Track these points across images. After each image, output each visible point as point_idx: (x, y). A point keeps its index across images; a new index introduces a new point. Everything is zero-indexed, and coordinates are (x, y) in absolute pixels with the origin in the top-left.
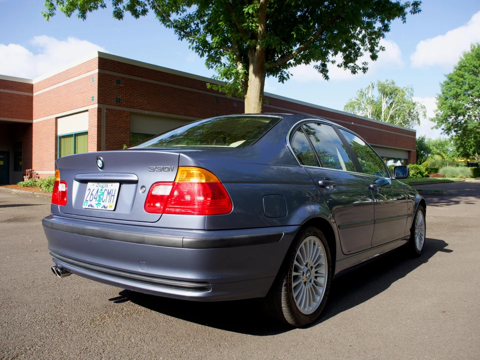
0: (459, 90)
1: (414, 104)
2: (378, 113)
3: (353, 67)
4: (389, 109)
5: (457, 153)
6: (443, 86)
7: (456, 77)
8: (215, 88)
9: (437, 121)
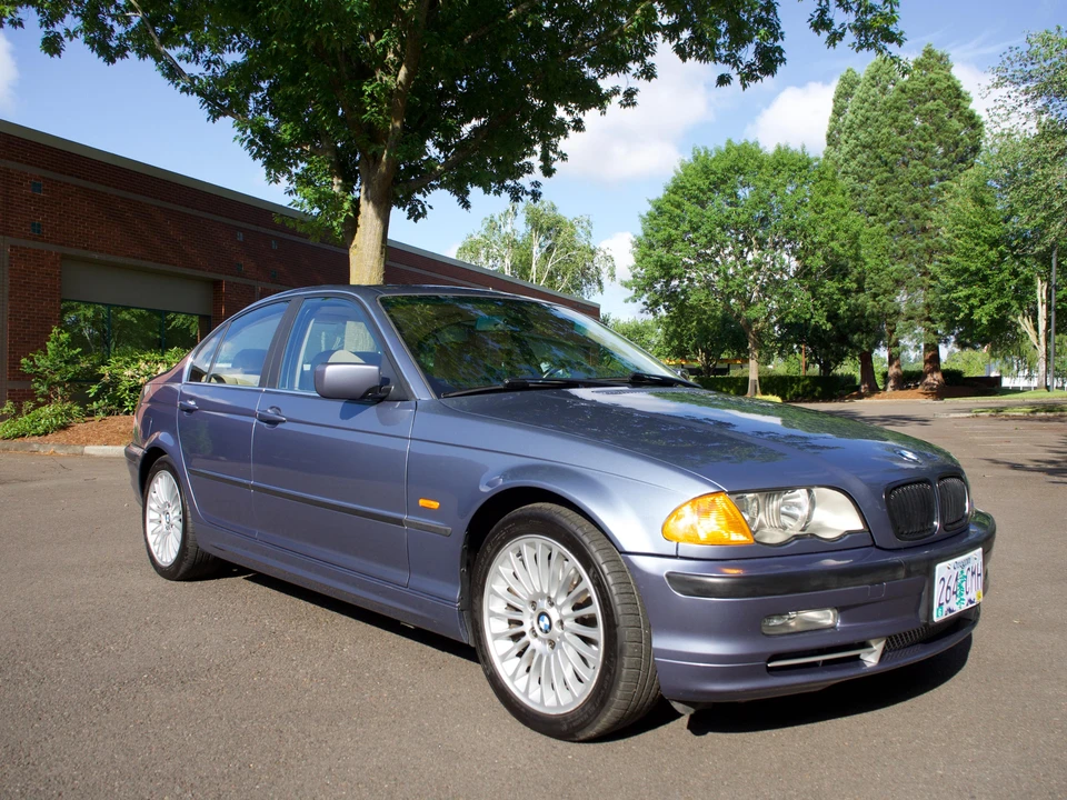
0: (673, 232)
1: (593, 252)
2: (523, 267)
3: (514, 187)
4: (546, 258)
5: (667, 349)
6: (644, 221)
7: (668, 207)
8: (291, 224)
9: (634, 288)
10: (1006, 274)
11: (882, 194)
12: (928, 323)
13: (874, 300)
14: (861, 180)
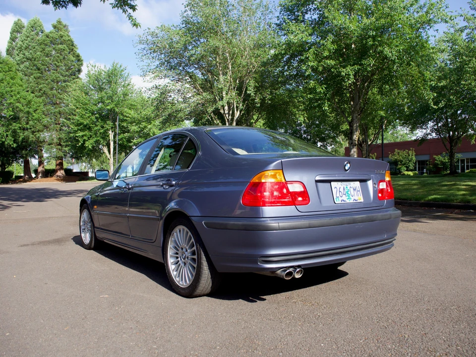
10: (99, 127)
11: (37, 83)
12: (59, 147)
13: (33, 134)
14: (26, 75)
